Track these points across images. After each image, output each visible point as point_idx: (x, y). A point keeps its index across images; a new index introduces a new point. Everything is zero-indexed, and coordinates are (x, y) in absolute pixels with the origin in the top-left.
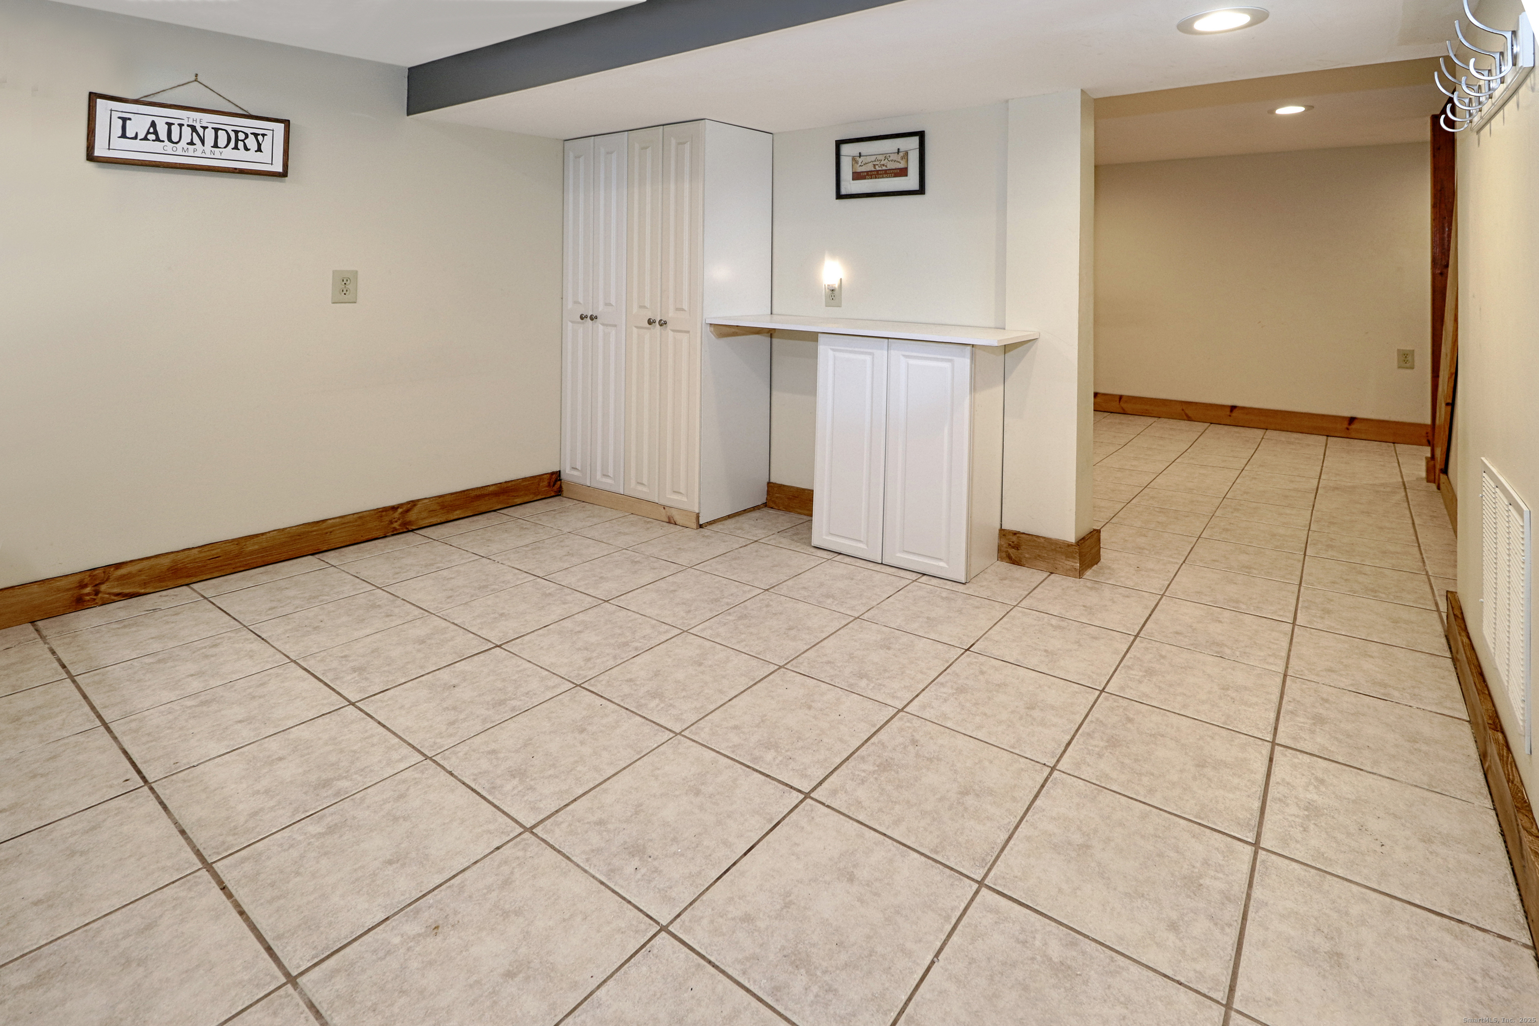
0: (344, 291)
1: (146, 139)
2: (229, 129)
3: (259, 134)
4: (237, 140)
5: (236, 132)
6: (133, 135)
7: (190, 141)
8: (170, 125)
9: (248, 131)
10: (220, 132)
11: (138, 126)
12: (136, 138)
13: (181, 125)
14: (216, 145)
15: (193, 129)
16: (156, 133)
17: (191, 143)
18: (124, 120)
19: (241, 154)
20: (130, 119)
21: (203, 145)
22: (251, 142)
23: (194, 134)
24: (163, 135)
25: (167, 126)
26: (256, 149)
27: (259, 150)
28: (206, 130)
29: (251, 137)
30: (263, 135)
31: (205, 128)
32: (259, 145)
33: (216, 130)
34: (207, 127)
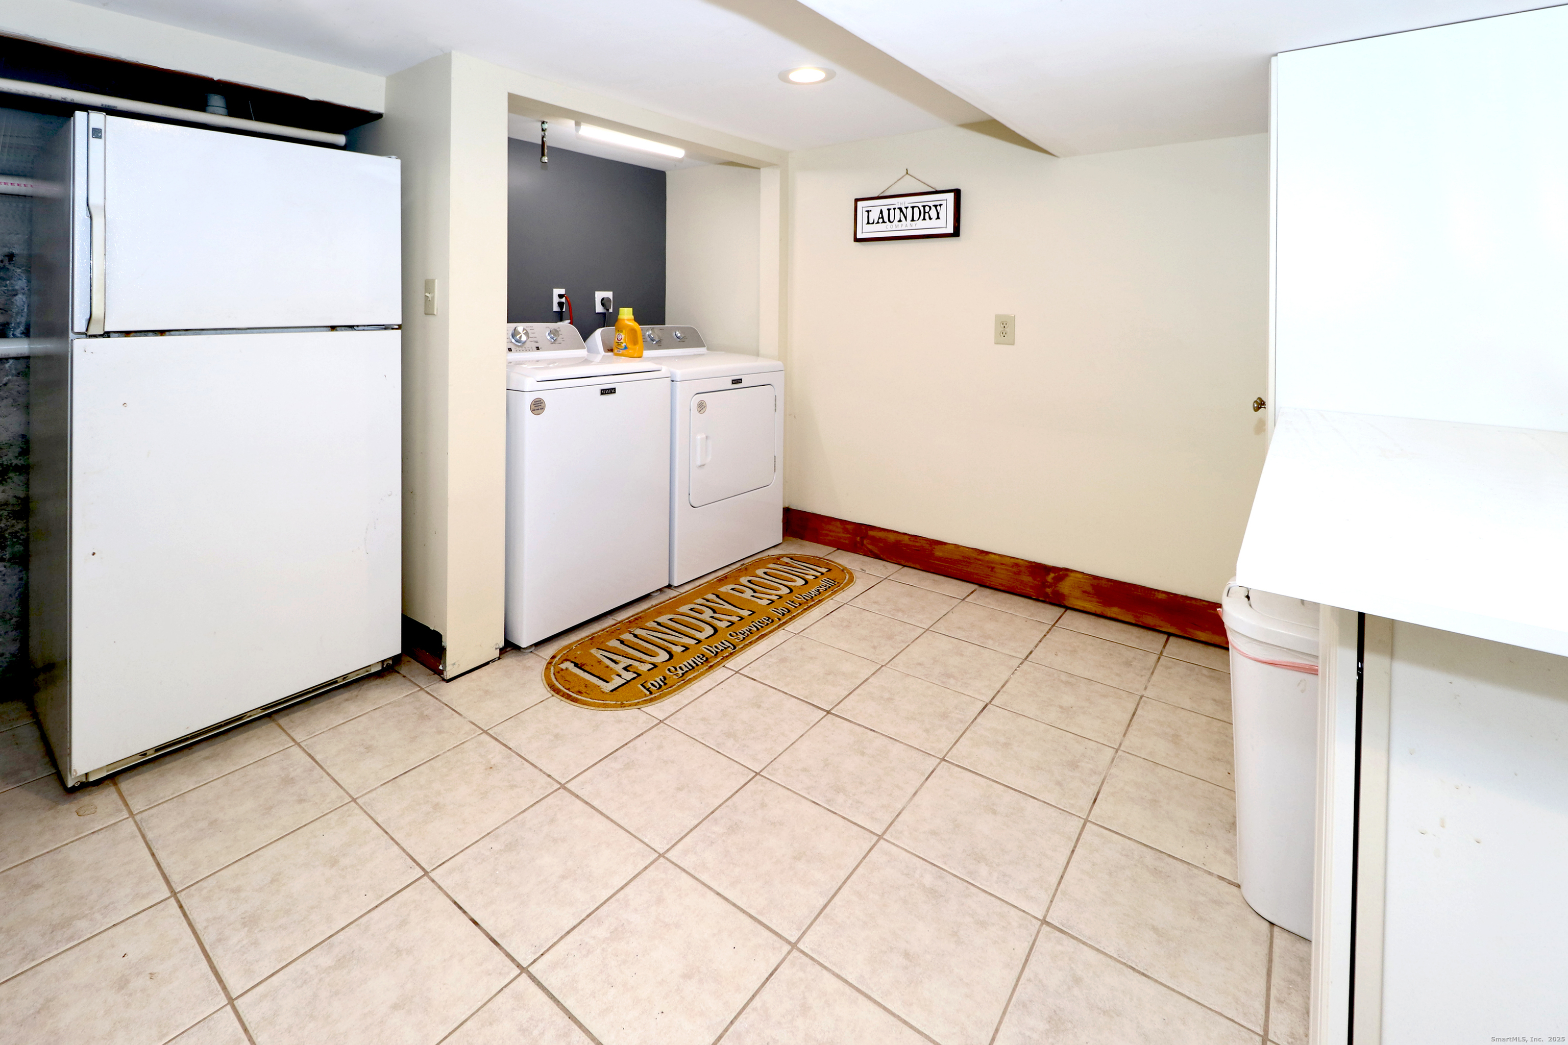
0: (1004, 334)
1: (878, 223)
2: (920, 205)
3: (937, 205)
4: (925, 212)
5: (924, 207)
6: (872, 222)
7: (899, 219)
8: (889, 210)
9: (931, 204)
10: (915, 208)
11: (875, 215)
12: (873, 223)
13: (894, 209)
14: (913, 220)
15: (900, 209)
16: (882, 217)
17: (900, 221)
18: (868, 212)
19: (927, 223)
20: (871, 211)
21: (906, 220)
22: (933, 213)
23: (901, 213)
24: (886, 219)
25: (887, 211)
26: (936, 217)
27: (938, 218)
28: (908, 209)
29: (933, 208)
30: (940, 205)
31: (906, 208)
32: (938, 214)
33: (913, 208)
34: (908, 207)
